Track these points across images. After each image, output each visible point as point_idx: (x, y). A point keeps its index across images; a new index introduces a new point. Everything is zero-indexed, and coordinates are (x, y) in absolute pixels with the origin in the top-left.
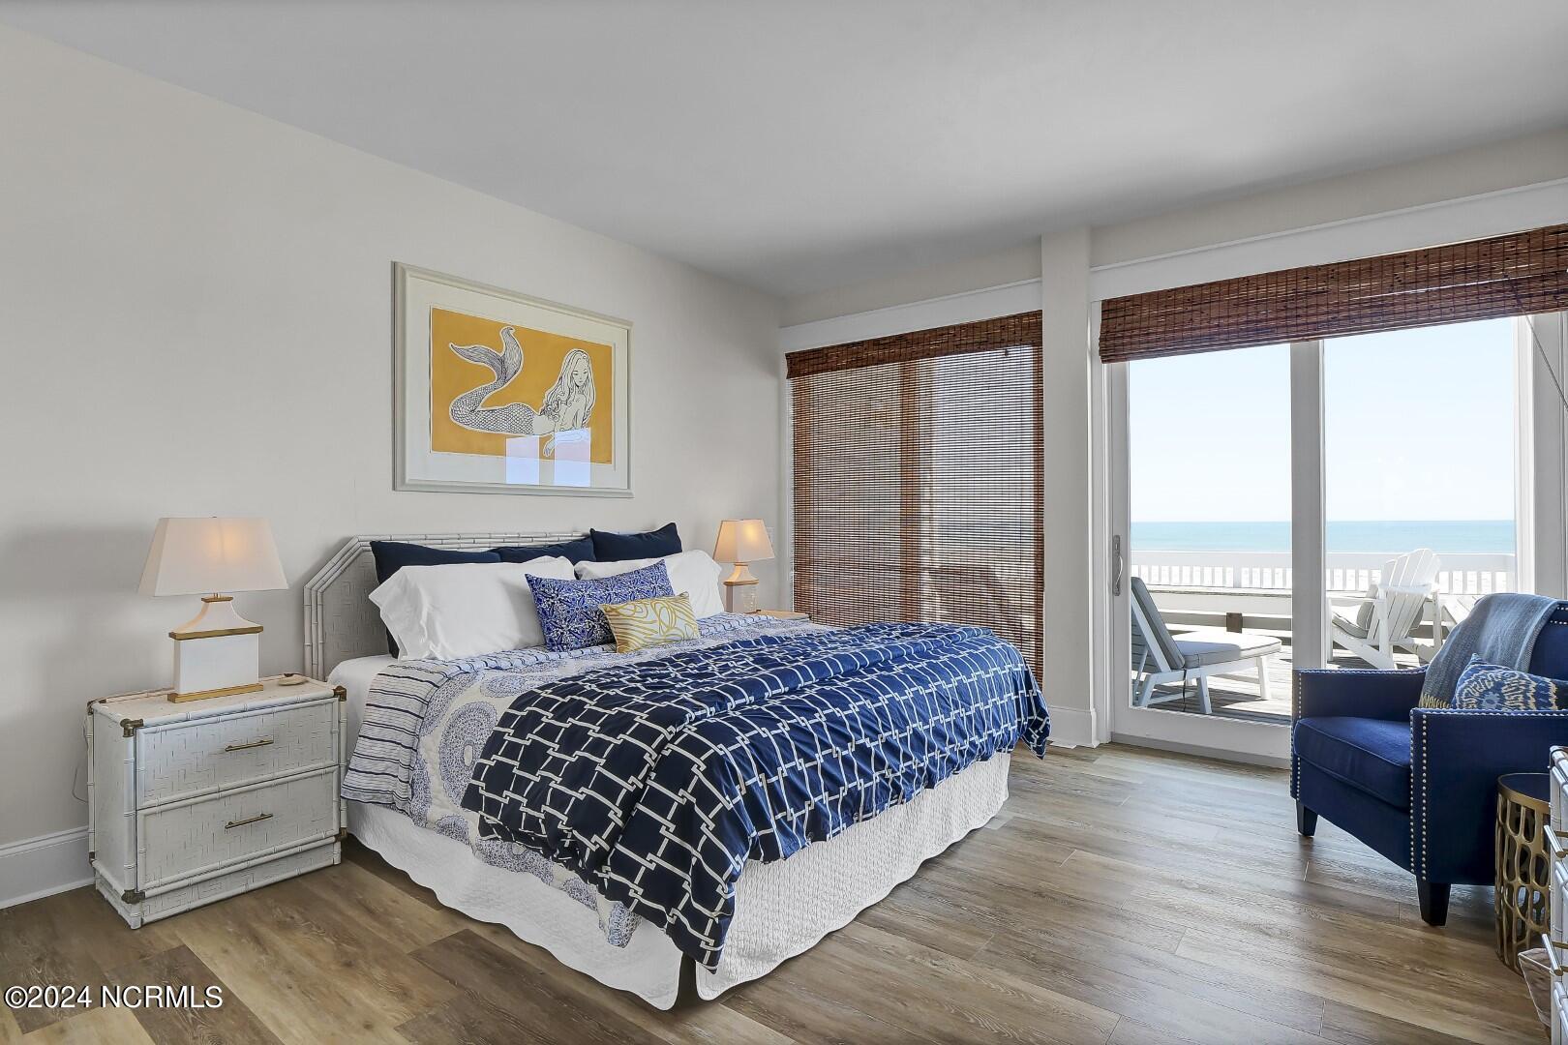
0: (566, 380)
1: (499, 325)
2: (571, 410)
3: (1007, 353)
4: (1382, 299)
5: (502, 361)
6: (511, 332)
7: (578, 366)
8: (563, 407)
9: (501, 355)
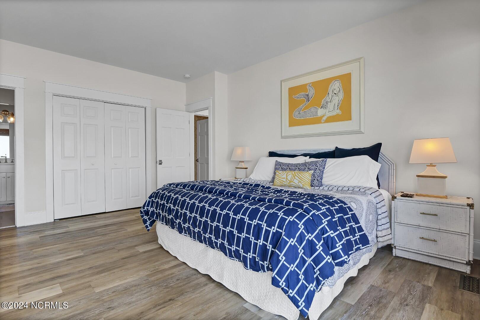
0: (330, 93)
1: (306, 84)
2: (332, 104)
5: (308, 95)
6: (310, 85)
7: (336, 86)
8: (329, 103)
9: (307, 93)
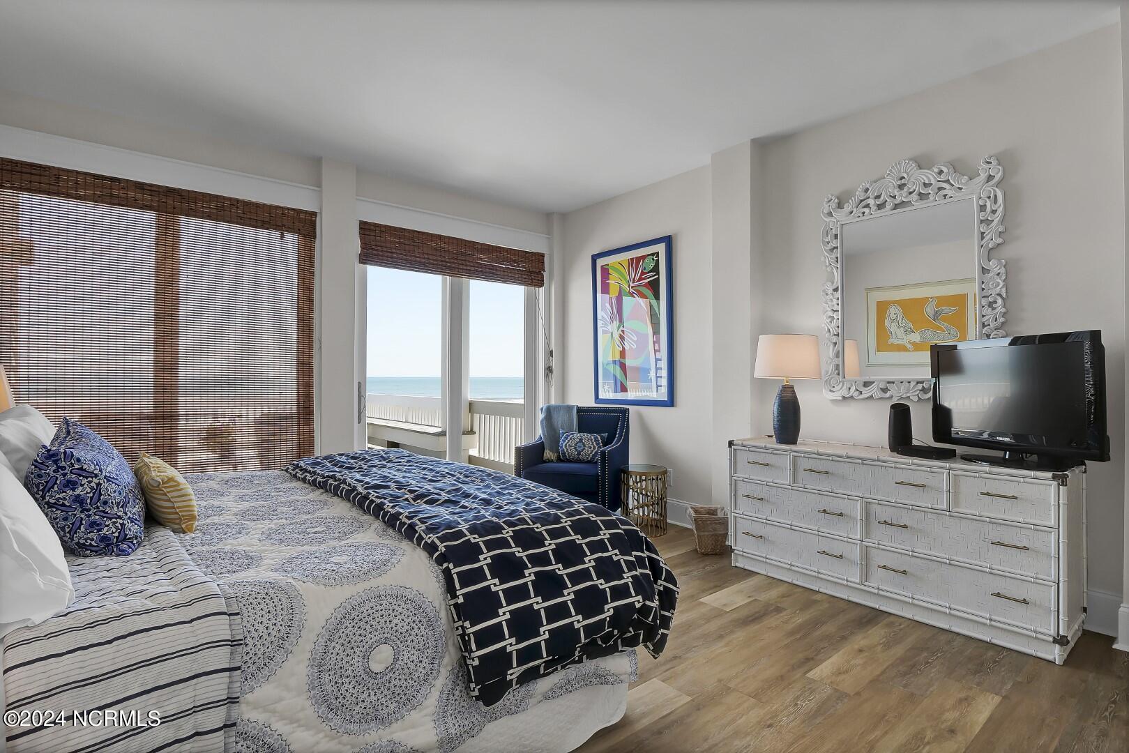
3: (282, 237)
4: (493, 266)
